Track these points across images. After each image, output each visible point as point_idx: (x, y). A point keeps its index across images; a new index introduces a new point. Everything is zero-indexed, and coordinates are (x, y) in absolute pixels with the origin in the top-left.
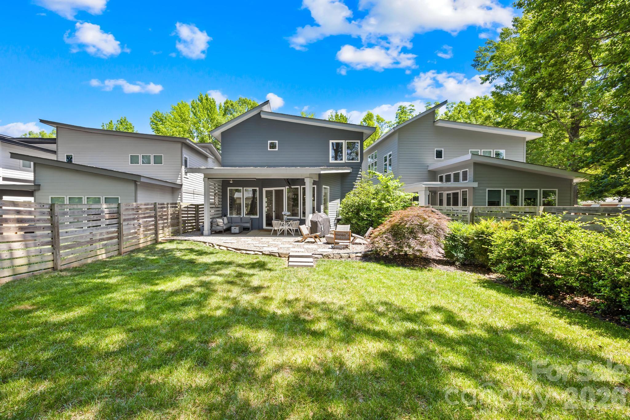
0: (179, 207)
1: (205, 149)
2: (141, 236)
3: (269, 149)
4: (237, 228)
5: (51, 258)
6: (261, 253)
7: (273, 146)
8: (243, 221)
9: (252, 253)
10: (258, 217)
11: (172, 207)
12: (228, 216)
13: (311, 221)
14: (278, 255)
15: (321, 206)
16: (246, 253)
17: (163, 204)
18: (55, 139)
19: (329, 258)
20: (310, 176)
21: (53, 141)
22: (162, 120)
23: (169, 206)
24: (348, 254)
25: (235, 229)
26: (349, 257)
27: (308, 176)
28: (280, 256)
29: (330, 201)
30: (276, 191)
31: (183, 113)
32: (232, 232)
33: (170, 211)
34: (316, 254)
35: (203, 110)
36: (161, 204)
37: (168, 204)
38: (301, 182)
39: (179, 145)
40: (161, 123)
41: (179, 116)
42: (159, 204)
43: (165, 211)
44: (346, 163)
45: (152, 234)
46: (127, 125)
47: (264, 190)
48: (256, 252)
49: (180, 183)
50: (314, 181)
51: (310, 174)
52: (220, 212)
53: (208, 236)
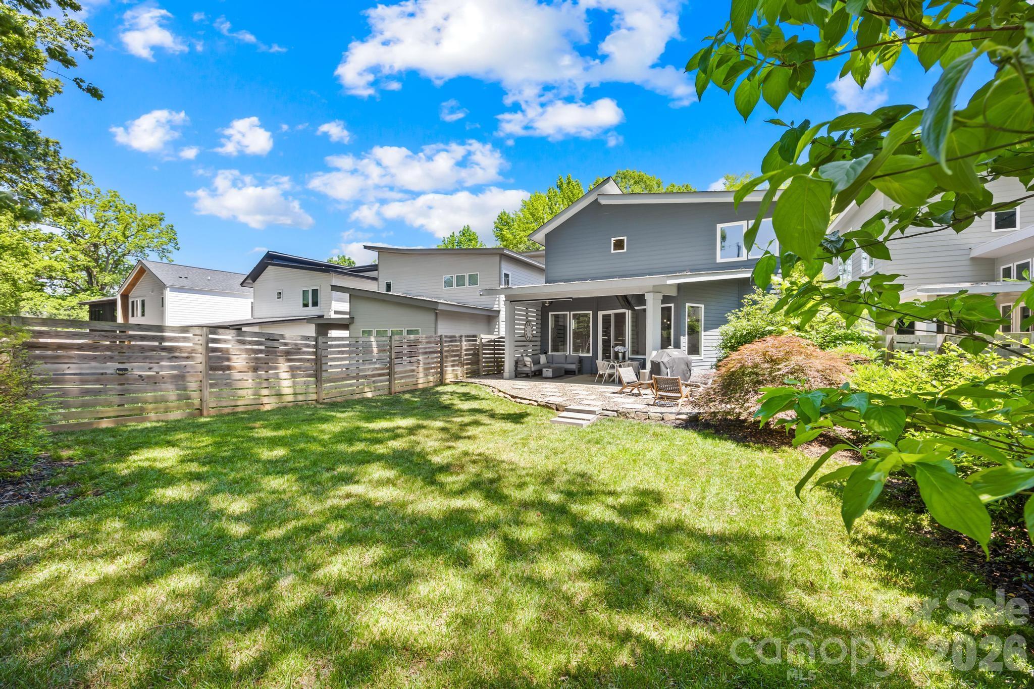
0: (479, 341)
1: (538, 259)
2: (421, 375)
3: (613, 251)
4: (550, 370)
5: (315, 391)
6: (536, 404)
7: (619, 245)
8: (569, 360)
9: (527, 402)
10: (591, 355)
11: (469, 341)
12: (550, 353)
13: (652, 362)
14: (555, 408)
15: (682, 338)
16: (520, 403)
17: (454, 337)
18: (377, 265)
19: (627, 417)
20: (655, 290)
21: (374, 268)
22: (508, 223)
23: (463, 339)
24: (661, 413)
25: (548, 372)
26: (663, 419)
27: (651, 289)
28: (557, 410)
29: (706, 329)
30: (616, 315)
31: (536, 209)
32: (543, 376)
33: (465, 344)
34: (606, 410)
35: (563, 200)
36: (451, 337)
37: (461, 337)
38: (640, 299)
39: (497, 258)
40: (507, 227)
41: (531, 214)
42: (446, 337)
43: (457, 346)
44: (748, 260)
45: (437, 373)
46: (470, 235)
47: (601, 314)
48: (531, 402)
49: (498, 309)
50: (664, 296)
51: (654, 286)
52: (539, 348)
53: (510, 379)
